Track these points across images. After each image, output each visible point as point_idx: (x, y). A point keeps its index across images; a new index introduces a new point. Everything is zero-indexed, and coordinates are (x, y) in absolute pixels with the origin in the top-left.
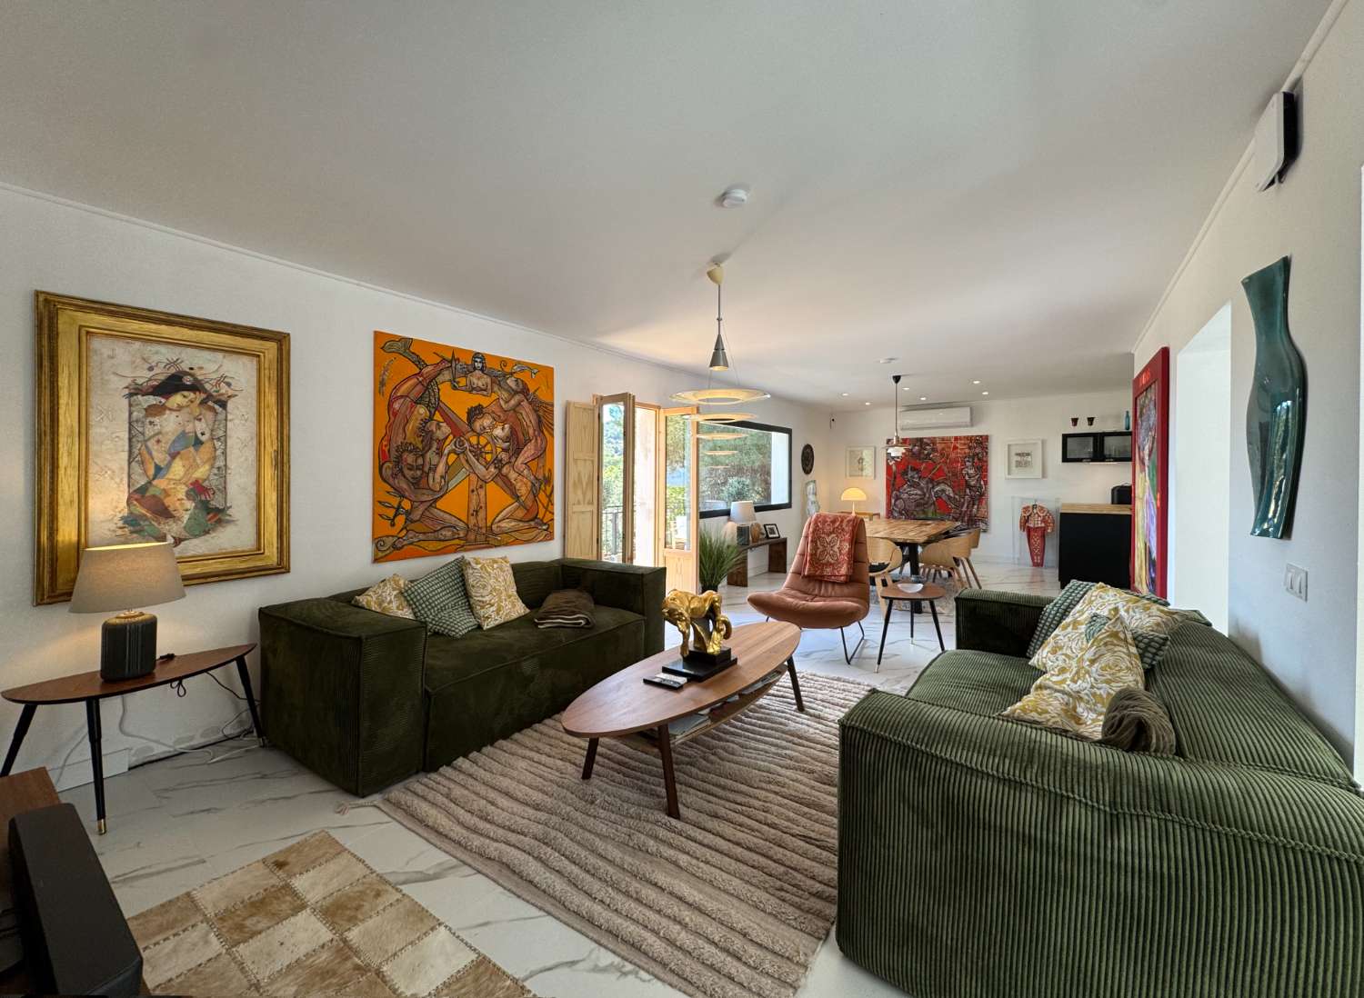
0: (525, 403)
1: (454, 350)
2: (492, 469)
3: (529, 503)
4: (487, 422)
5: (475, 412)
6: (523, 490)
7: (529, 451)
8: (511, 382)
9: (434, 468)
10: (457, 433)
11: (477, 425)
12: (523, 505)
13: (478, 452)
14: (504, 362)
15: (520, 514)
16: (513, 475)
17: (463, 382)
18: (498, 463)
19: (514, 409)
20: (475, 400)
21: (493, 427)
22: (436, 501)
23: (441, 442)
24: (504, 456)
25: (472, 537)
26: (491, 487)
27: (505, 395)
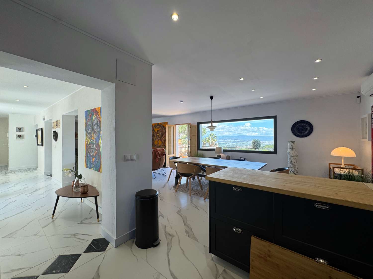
0: (163, 129)
1: (156, 124)
2: (160, 138)
3: (164, 143)
4: (159, 132)
5: (158, 131)
6: (163, 141)
7: (164, 136)
8: (162, 126)
9: (154, 138)
10: (156, 134)
11: (158, 133)
12: (163, 143)
13: (158, 136)
14: (161, 123)
15: (163, 145)
16: (162, 139)
17: (156, 127)
18: (160, 137)
19: (162, 130)
20: (158, 129)
21: (160, 133)
22: (154, 142)
23: (155, 135)
24: (161, 136)
25: (158, 147)
26: (159, 140)
27: (161, 128)
